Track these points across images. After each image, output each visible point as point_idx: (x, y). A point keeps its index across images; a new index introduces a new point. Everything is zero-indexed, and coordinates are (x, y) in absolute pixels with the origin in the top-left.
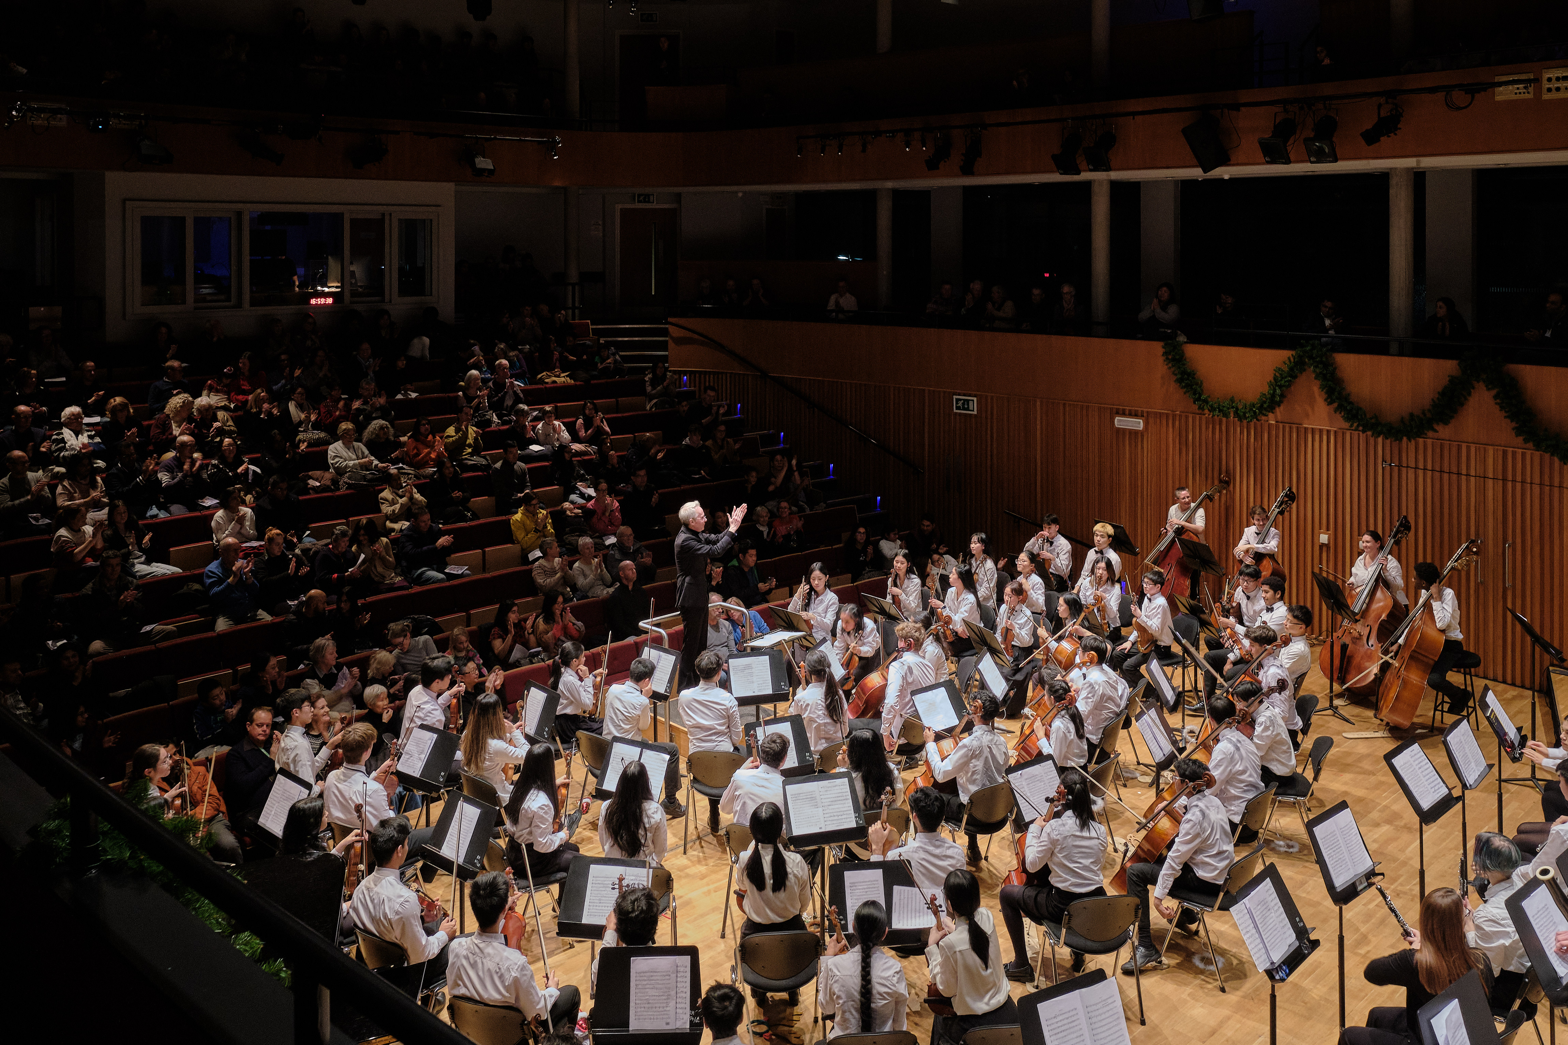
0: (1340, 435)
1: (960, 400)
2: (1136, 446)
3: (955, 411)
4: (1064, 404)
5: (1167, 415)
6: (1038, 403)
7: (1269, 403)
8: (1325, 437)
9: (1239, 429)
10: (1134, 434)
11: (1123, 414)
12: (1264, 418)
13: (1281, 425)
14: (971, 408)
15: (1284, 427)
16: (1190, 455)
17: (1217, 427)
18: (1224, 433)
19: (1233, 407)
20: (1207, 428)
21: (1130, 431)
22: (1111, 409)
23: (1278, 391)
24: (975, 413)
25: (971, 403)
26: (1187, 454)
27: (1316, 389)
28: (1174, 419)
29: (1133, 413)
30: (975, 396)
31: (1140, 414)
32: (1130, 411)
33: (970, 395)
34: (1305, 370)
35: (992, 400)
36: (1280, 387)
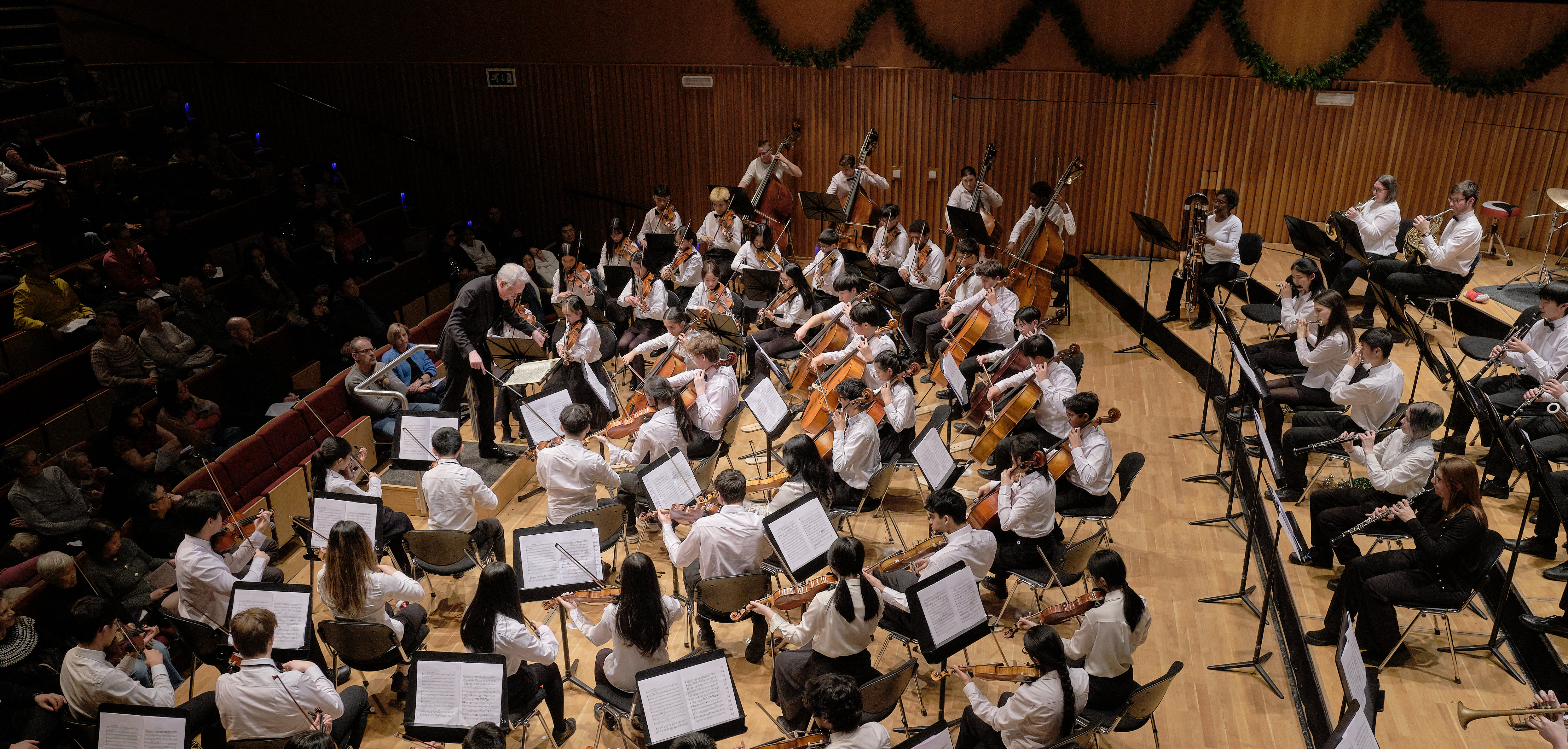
0: (914, 73)
1: (495, 73)
2: (705, 106)
3: (489, 85)
4: (622, 68)
5: (738, 69)
6: (591, 69)
7: (850, 47)
8: (899, 77)
9: (814, 76)
10: (702, 92)
11: (690, 72)
12: (841, 63)
13: (856, 69)
14: (509, 81)
15: (859, 72)
16: (764, 109)
17: (792, 77)
18: (798, 80)
19: (812, 55)
20: (781, 78)
21: (698, 90)
22: (676, 68)
23: (859, 35)
24: (514, 85)
25: (508, 75)
26: (760, 106)
27: (892, 31)
28: (746, 73)
29: (701, 70)
30: (512, 67)
31: (708, 70)
32: (697, 68)
33: (506, 67)
34: (884, 11)
35: (533, 70)
36: (862, 30)
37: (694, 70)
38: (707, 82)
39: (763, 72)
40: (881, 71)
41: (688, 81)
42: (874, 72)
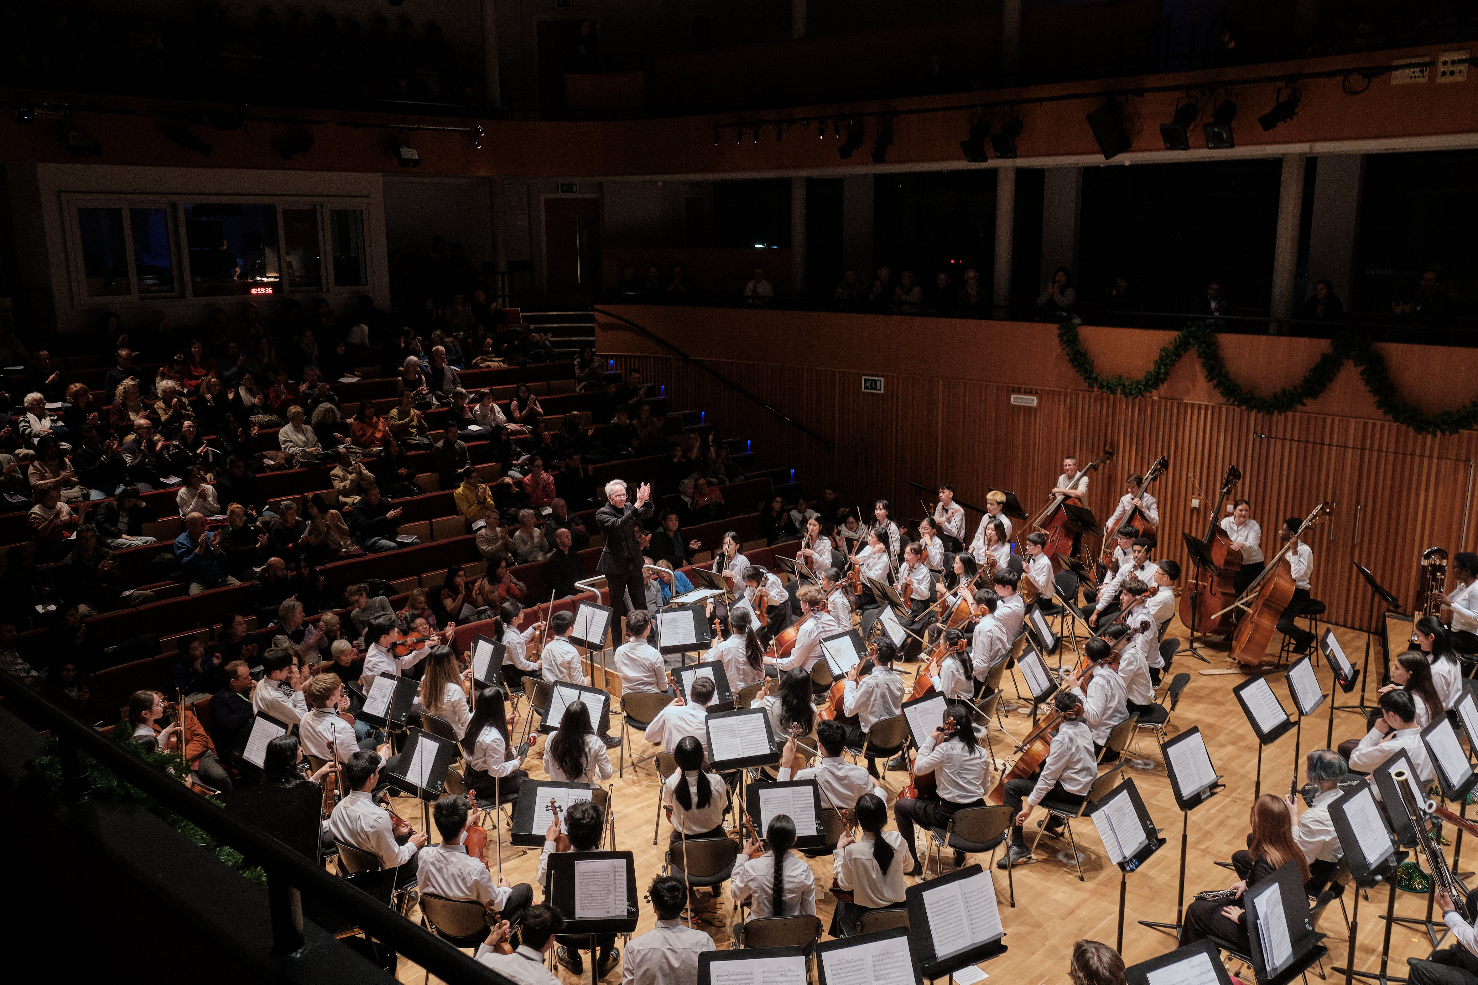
0: (1217, 410)
1: (868, 380)
2: (1030, 422)
3: (864, 390)
4: (965, 384)
5: (1060, 394)
6: (941, 382)
7: (1154, 380)
8: (1203, 412)
9: (1124, 405)
10: (1028, 410)
11: (1019, 392)
12: (1148, 394)
13: (1163, 401)
14: (878, 388)
15: (1166, 403)
16: (1079, 427)
17: (1105, 403)
18: (1111, 408)
19: (1120, 385)
20: (1096, 405)
21: (1025, 408)
22: (1008, 387)
23: (1163, 369)
24: (882, 392)
25: (878, 383)
26: (1076, 427)
27: (1196, 368)
28: (1065, 396)
29: (1028, 391)
30: (882, 376)
31: (1034, 392)
32: (1025, 389)
33: (878, 376)
34: (1189, 350)
35: (898, 380)
36: (1165, 365)
37: (1022, 390)
38: (1033, 401)
39: (1079, 397)
40: (1185, 404)
41: (1015, 399)
42: (1179, 405)
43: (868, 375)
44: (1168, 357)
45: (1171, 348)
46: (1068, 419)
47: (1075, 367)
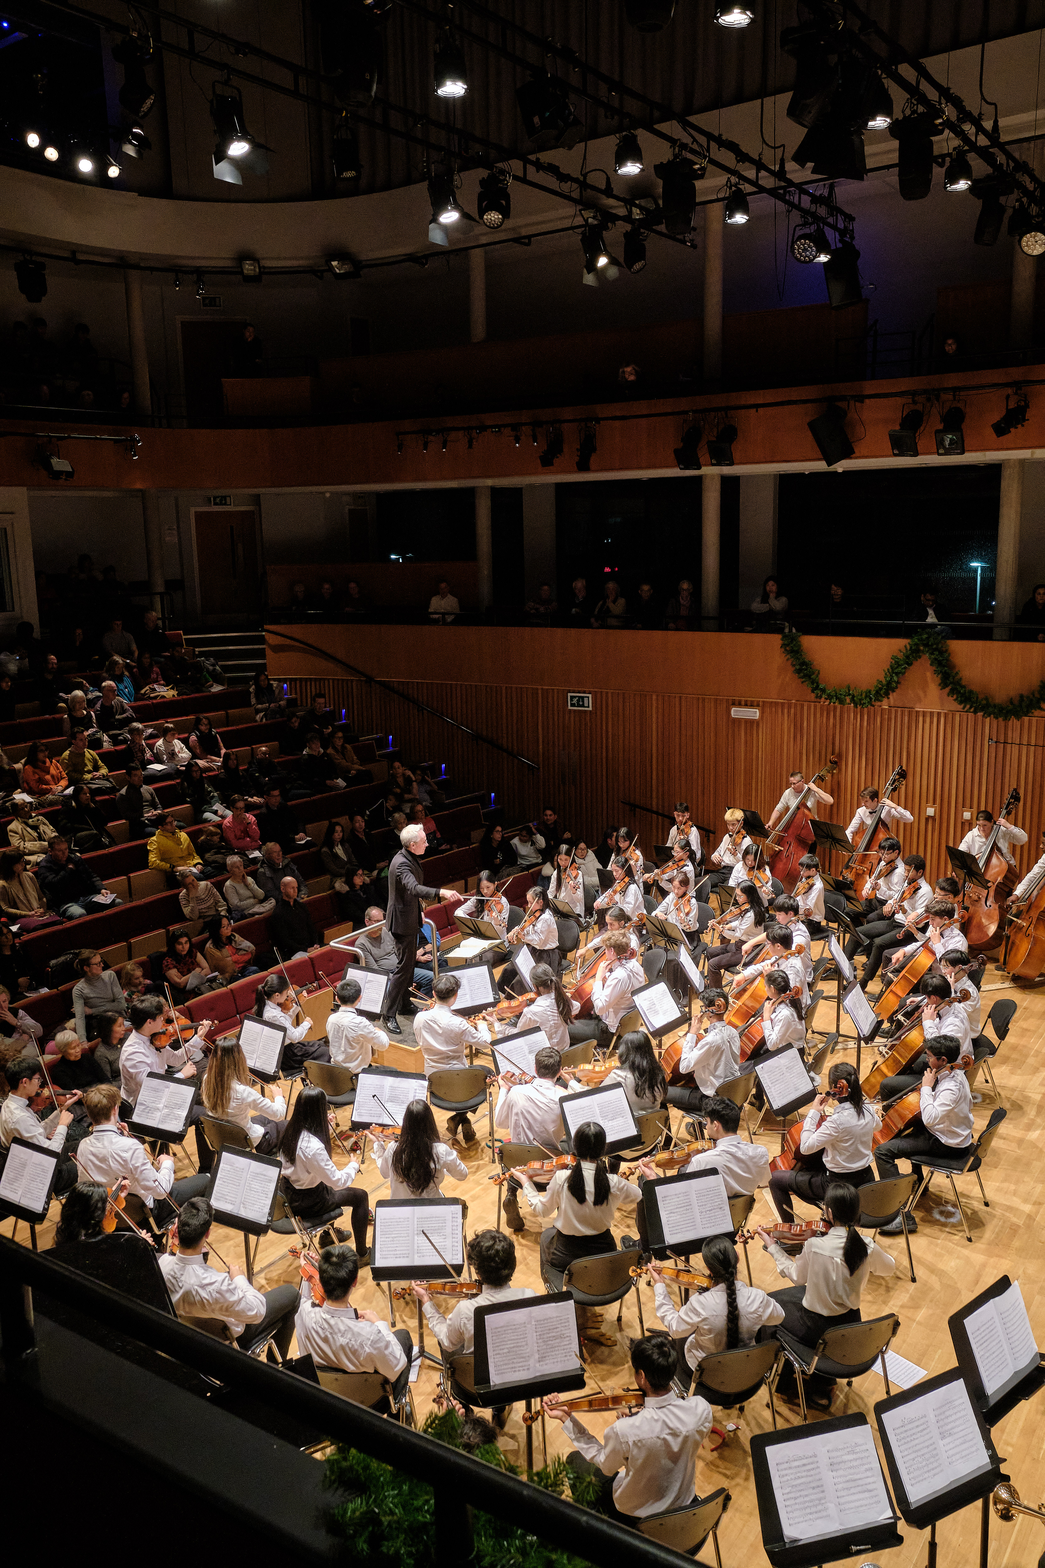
0: (950, 716)
1: (575, 697)
2: (752, 735)
3: (570, 708)
4: (680, 697)
5: (783, 704)
6: (654, 697)
7: (886, 689)
8: (936, 719)
9: (852, 715)
10: (750, 723)
11: (740, 704)
12: (879, 703)
13: (893, 710)
14: (586, 705)
15: (896, 712)
16: (805, 741)
17: (832, 714)
18: (838, 719)
19: (849, 695)
20: (822, 715)
21: (747, 721)
22: (727, 700)
23: (895, 678)
24: (590, 709)
25: (586, 700)
26: (802, 739)
27: (929, 674)
28: (789, 708)
29: (750, 703)
30: (590, 693)
31: (755, 704)
32: (746, 701)
33: (584, 692)
34: (920, 657)
35: (607, 696)
36: (897, 674)
37: (743, 703)
38: (754, 714)
39: (805, 708)
40: (917, 712)
41: (737, 712)
42: (910, 713)
43: (574, 692)
44: (899, 665)
45: (901, 656)
46: (792, 730)
47: (802, 678)
